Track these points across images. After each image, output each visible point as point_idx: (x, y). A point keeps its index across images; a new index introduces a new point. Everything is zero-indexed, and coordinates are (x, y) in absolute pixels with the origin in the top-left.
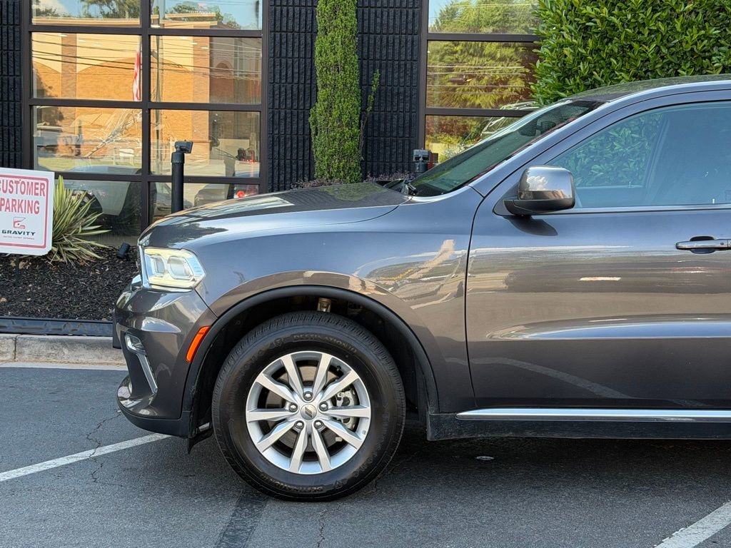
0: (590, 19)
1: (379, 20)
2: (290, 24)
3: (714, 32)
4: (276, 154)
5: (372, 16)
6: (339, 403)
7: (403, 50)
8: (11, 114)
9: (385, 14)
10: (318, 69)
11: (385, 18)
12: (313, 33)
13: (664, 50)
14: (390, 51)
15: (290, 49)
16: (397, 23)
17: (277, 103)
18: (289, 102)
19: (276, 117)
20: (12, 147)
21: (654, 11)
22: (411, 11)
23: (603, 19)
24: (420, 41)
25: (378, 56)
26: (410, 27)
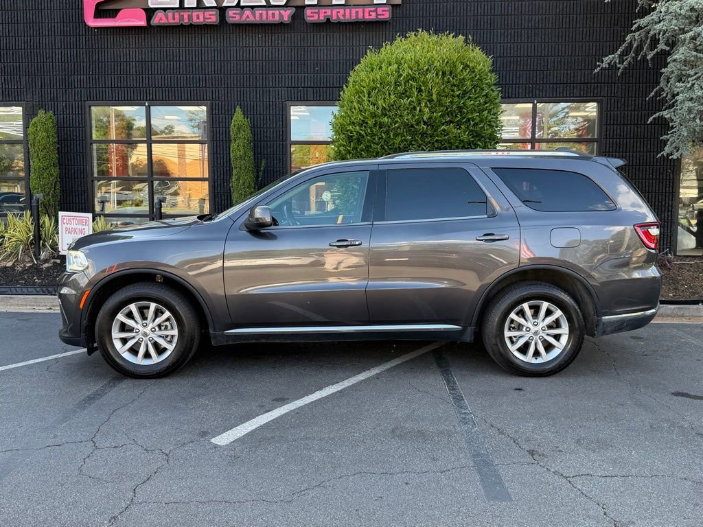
0: (351, 132)
1: (265, 134)
2: (221, 137)
3: (409, 138)
4: (216, 203)
5: (262, 132)
6: (163, 328)
7: (278, 149)
8: (82, 185)
9: (269, 131)
10: (232, 159)
11: (268, 133)
12: (230, 141)
13: (386, 147)
14: (272, 150)
15: (222, 150)
16: (275, 135)
17: (216, 176)
18: (222, 176)
19: (216, 184)
20: (83, 201)
21: (380, 128)
22: (281, 130)
23: (357, 132)
24: (286, 144)
25: (266, 153)
26: (281, 137)
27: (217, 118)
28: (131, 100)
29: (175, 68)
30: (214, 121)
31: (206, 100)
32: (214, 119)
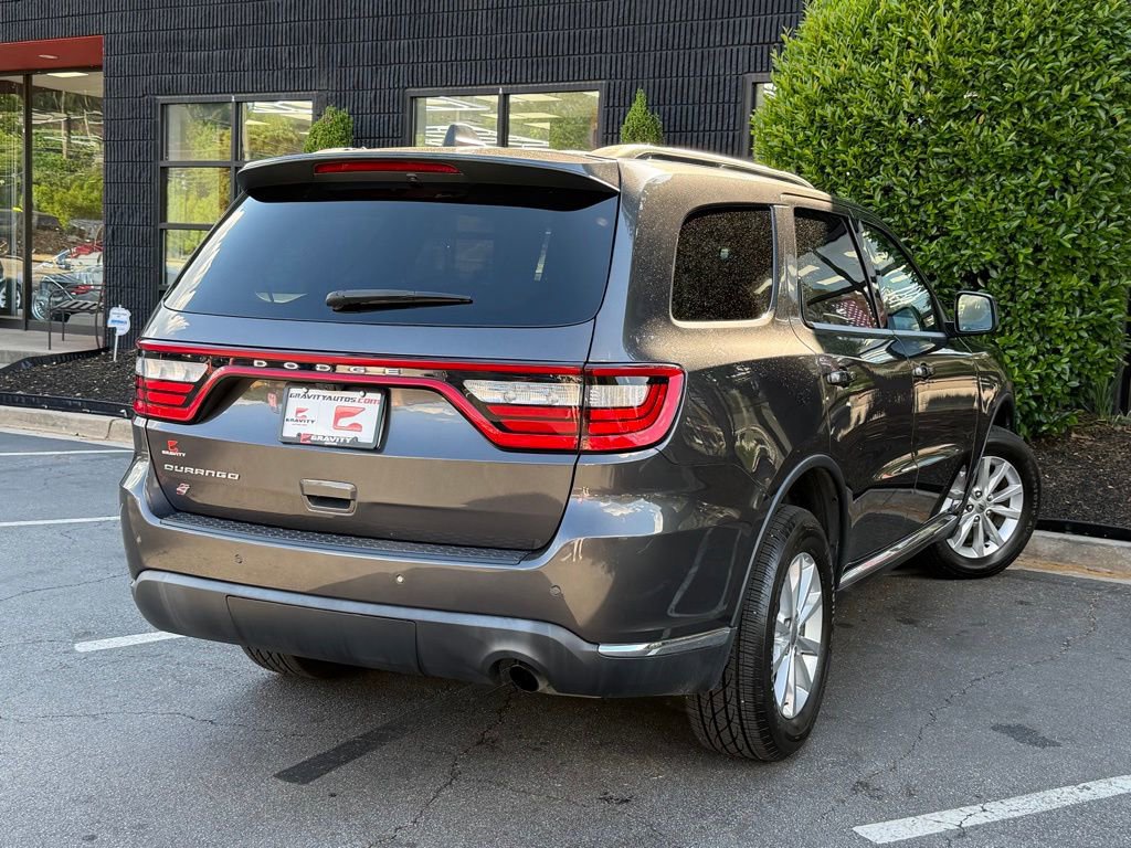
5: (695, 141)
9: (707, 138)
11: (706, 142)
16: (718, 146)
27: (617, 113)
28: (475, 84)
29: (551, 18)
30: (610, 121)
31: (600, 79)
32: (611, 116)
